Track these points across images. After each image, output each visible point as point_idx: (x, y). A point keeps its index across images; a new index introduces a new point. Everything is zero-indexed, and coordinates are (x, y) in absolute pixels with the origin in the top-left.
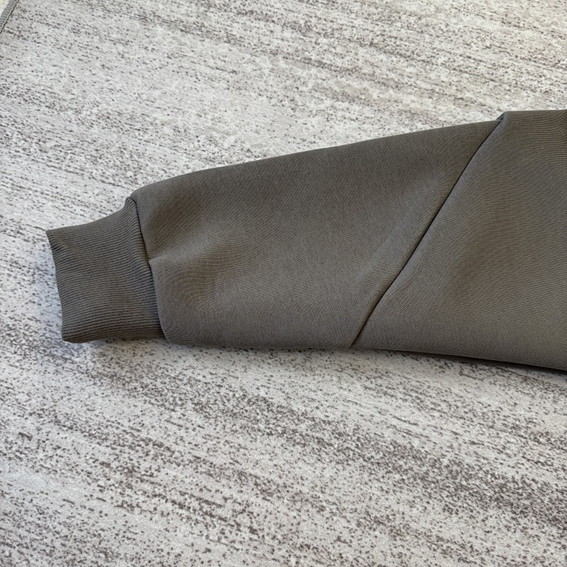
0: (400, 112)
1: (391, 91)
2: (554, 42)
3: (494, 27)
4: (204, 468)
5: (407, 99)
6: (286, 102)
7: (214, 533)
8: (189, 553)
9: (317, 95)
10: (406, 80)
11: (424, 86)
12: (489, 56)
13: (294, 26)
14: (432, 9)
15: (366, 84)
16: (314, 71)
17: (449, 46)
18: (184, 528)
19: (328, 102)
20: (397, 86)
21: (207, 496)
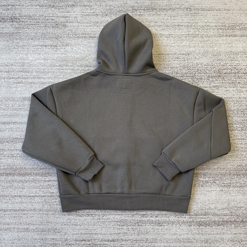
0: (29, 83)
1: (26, 80)
2: (54, 61)
3: (42, 61)
4: (10, 150)
5: (29, 80)
6: (8, 87)
7: (14, 159)
8: (11, 163)
9: (13, 84)
10: (29, 77)
11: (32, 77)
12: (42, 68)
13: (6, 72)
14: (31, 61)
15: (22, 79)
16: (12, 80)
17: (35, 67)
18: (10, 159)
19: (16, 85)
20: (27, 78)
21: (12, 154)
